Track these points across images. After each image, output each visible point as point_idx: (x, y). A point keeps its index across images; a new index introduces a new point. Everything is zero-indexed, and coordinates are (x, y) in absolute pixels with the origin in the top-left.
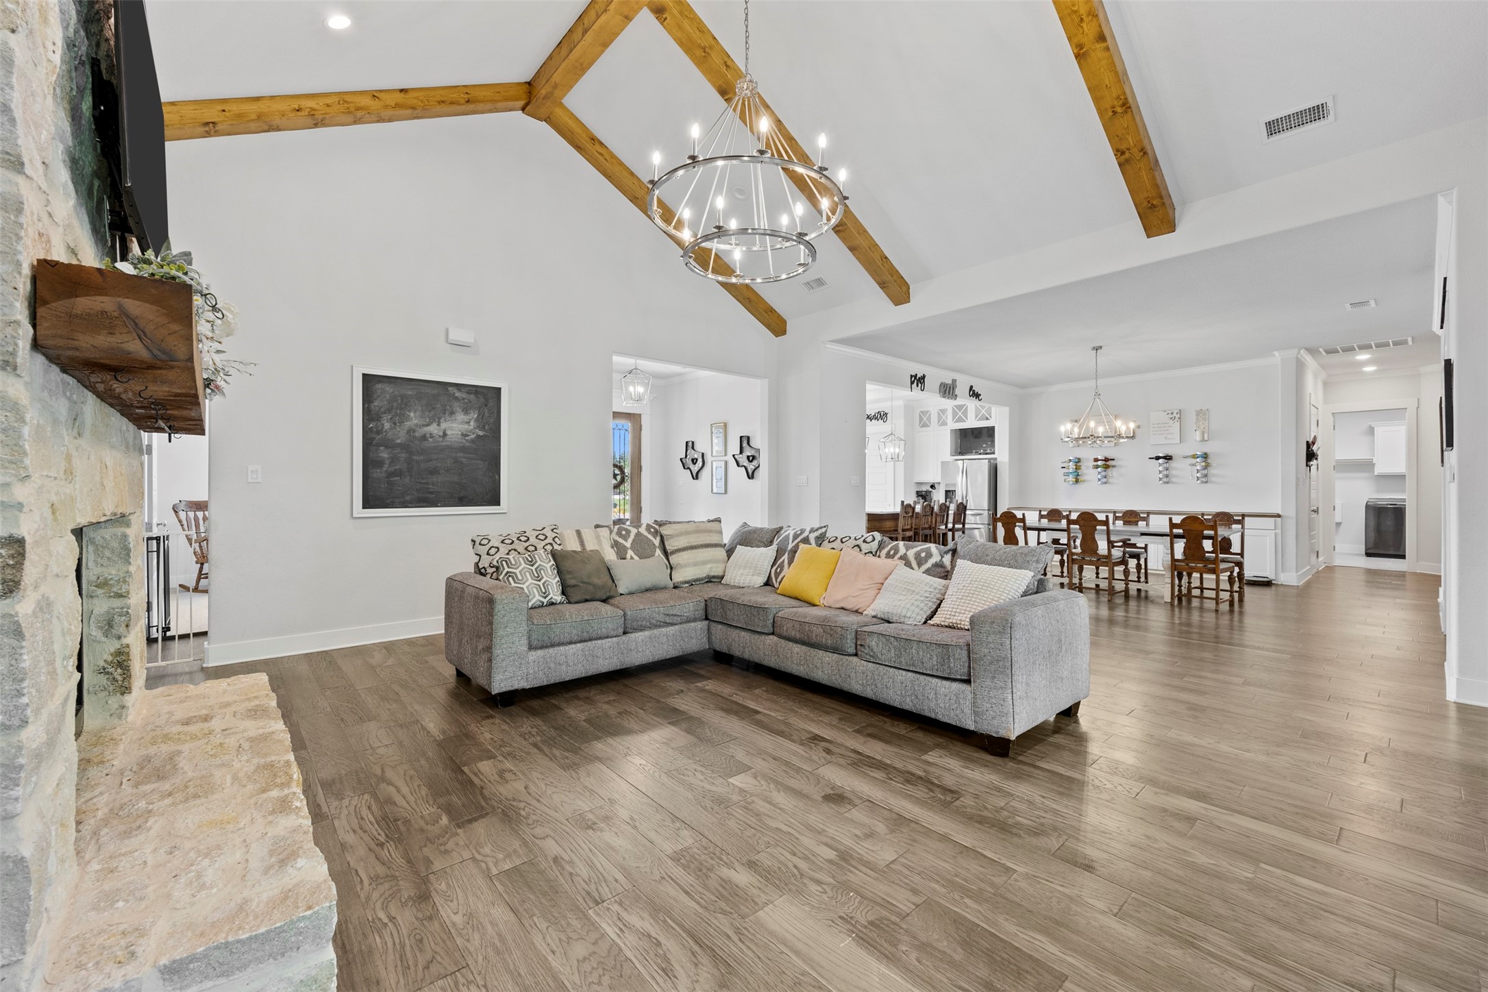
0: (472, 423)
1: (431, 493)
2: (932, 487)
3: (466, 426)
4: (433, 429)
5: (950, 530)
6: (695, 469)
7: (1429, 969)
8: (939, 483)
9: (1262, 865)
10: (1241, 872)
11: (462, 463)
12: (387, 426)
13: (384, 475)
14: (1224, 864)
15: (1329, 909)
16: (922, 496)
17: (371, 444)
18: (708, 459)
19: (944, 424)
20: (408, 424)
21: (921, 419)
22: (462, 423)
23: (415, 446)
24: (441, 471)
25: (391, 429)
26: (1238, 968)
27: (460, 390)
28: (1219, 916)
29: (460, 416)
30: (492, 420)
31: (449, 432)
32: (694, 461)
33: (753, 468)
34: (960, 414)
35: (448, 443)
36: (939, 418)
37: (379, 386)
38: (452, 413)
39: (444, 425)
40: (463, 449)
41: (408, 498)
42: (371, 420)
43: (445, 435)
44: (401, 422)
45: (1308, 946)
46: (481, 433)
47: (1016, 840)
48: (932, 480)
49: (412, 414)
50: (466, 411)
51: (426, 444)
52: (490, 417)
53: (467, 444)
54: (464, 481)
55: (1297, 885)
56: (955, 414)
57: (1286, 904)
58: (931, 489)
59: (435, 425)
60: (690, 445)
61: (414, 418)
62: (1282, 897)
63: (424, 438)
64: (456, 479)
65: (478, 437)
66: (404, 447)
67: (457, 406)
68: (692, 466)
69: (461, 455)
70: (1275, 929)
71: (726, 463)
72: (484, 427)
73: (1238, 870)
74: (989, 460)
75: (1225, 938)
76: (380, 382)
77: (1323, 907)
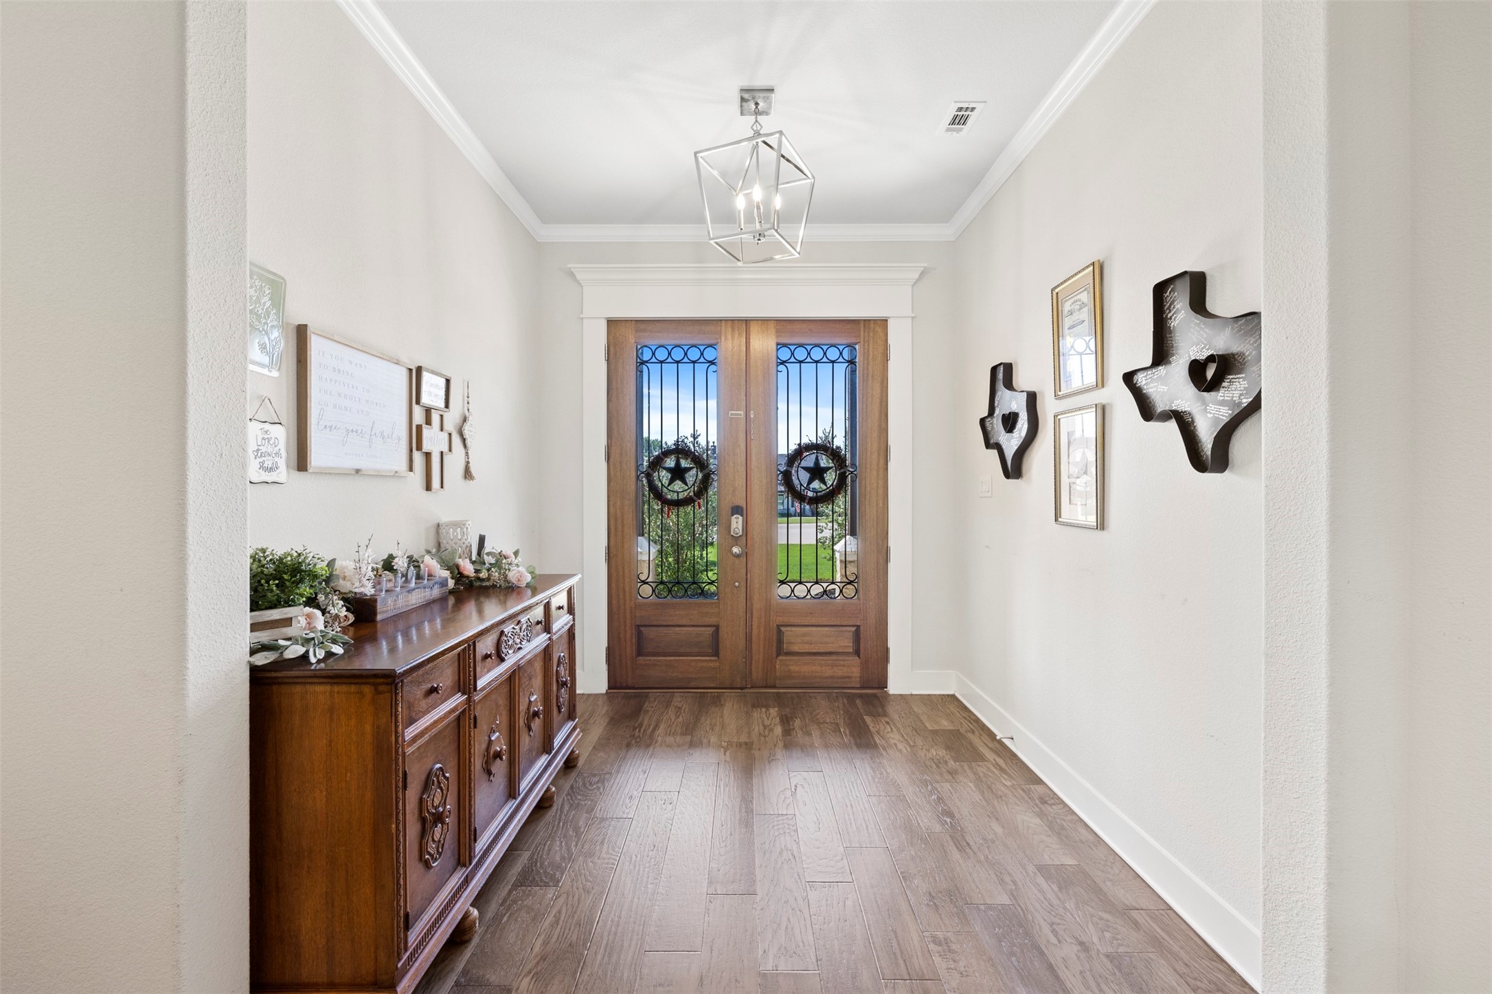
6: (1011, 443)
18: (1048, 407)
32: (1010, 422)
33: (1225, 414)
60: (1003, 375)
68: (1002, 437)
71: (1103, 412)
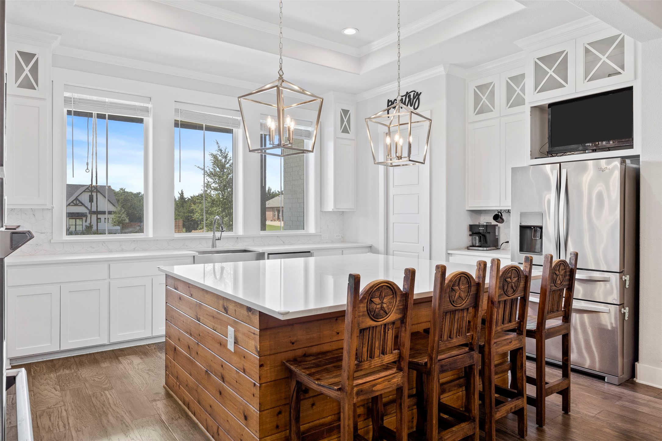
2: (498, 217)
5: (530, 333)
8: (509, 211)
16: (478, 233)
19: (520, 102)
21: (477, 99)
34: (551, 72)
36: (510, 90)
48: (495, 205)
56: (539, 73)
58: (494, 223)
74: (623, 159)
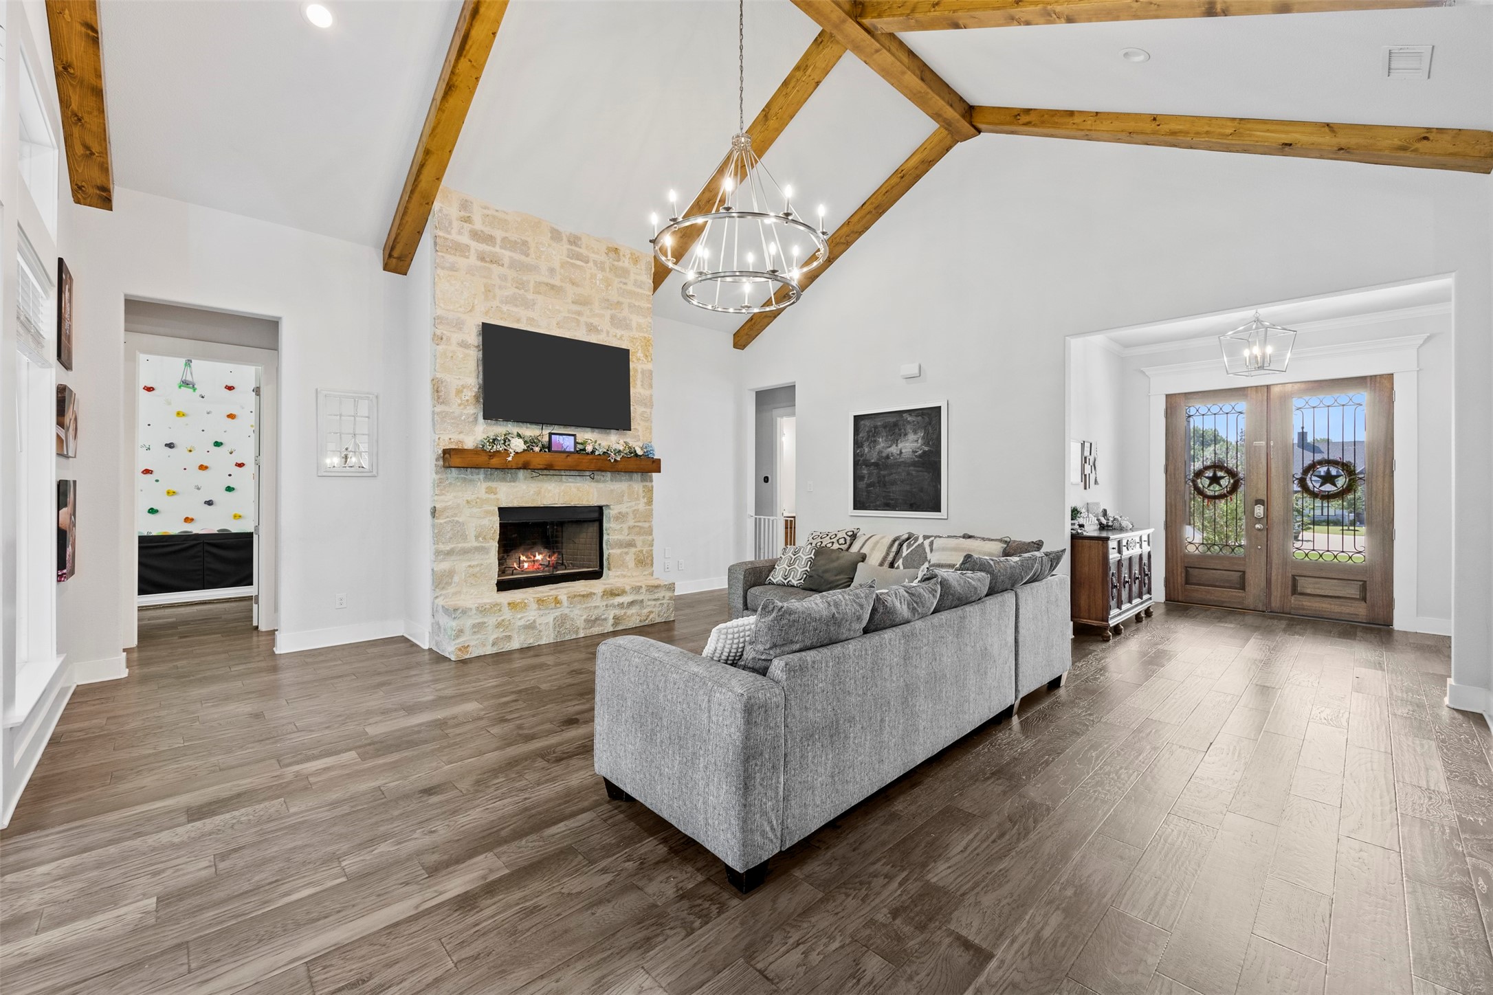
0: (920, 441)
1: (892, 500)
3: (915, 444)
4: (894, 450)
7: (193, 894)
9: (344, 879)
10: (352, 861)
11: (912, 475)
12: (866, 450)
13: (864, 486)
14: (368, 857)
15: (275, 884)
17: (858, 464)
20: (878, 447)
22: (912, 442)
23: (884, 463)
24: (899, 482)
25: (869, 452)
26: (302, 812)
27: (910, 415)
28: (335, 824)
29: (911, 437)
30: (935, 437)
31: (903, 451)
35: (903, 460)
37: (862, 422)
38: (906, 435)
39: (900, 445)
40: (914, 464)
41: (878, 503)
42: (859, 447)
43: (901, 453)
44: (874, 447)
45: (275, 849)
46: (926, 449)
47: (479, 772)
49: (880, 440)
50: (915, 432)
51: (889, 461)
52: (933, 433)
53: (916, 459)
54: (914, 490)
55: (308, 884)
57: (304, 863)
59: (894, 446)
61: (881, 443)
62: (311, 866)
63: (888, 457)
64: (908, 488)
65: (925, 452)
66: (876, 465)
67: (909, 428)
69: (912, 468)
70: (300, 843)
72: (929, 443)
73: (354, 860)
75: (321, 818)
76: (863, 419)
77: (281, 883)
